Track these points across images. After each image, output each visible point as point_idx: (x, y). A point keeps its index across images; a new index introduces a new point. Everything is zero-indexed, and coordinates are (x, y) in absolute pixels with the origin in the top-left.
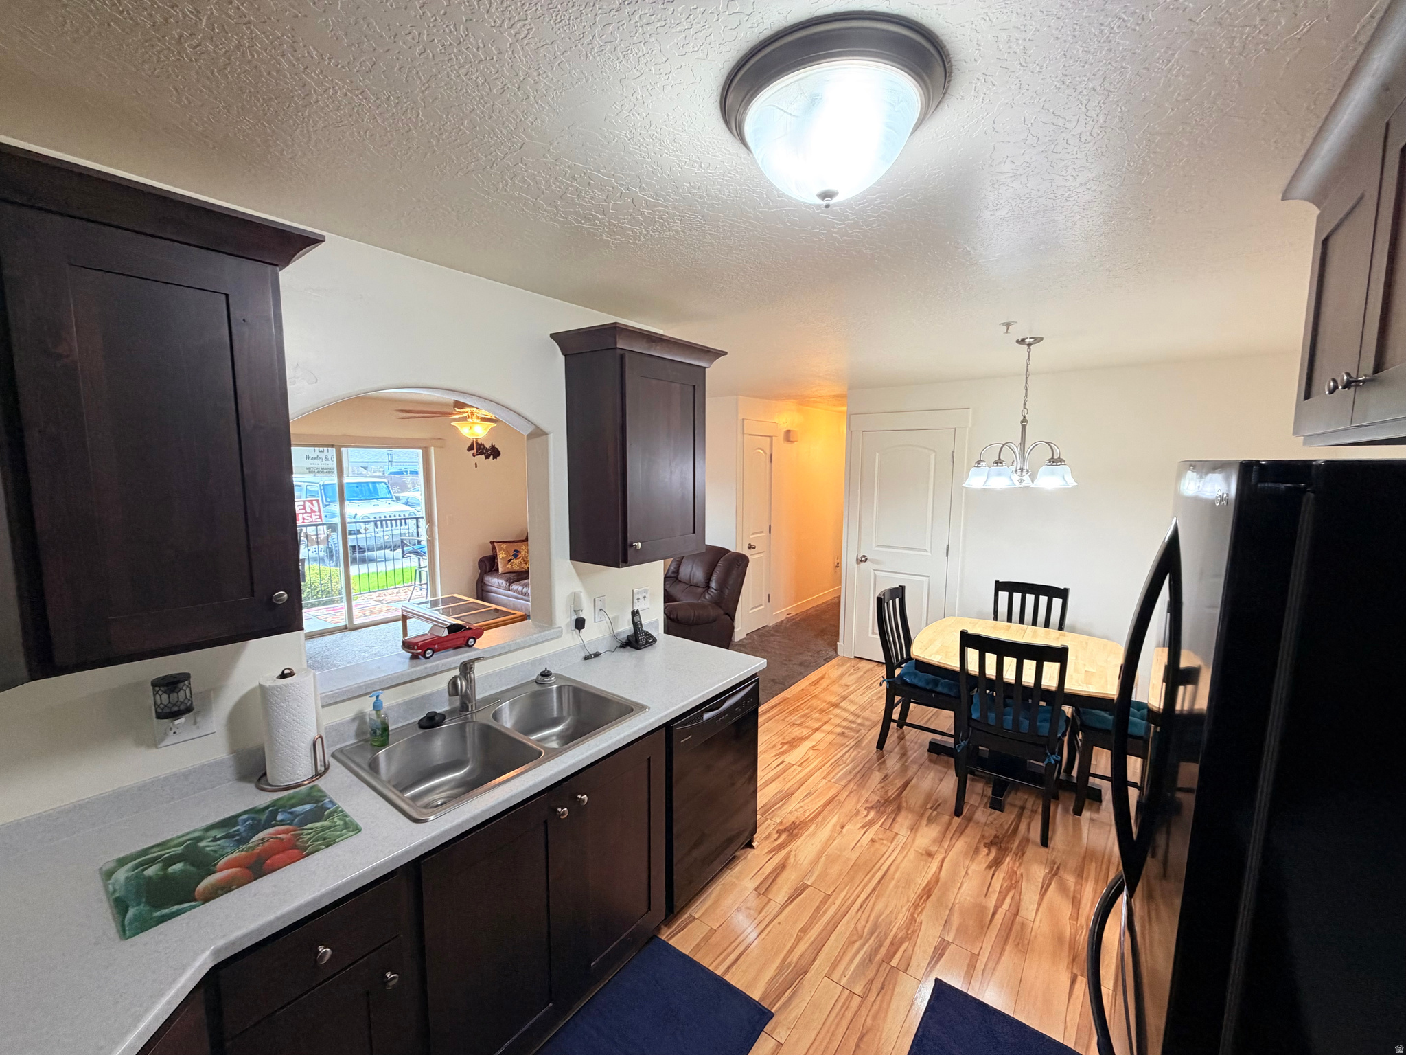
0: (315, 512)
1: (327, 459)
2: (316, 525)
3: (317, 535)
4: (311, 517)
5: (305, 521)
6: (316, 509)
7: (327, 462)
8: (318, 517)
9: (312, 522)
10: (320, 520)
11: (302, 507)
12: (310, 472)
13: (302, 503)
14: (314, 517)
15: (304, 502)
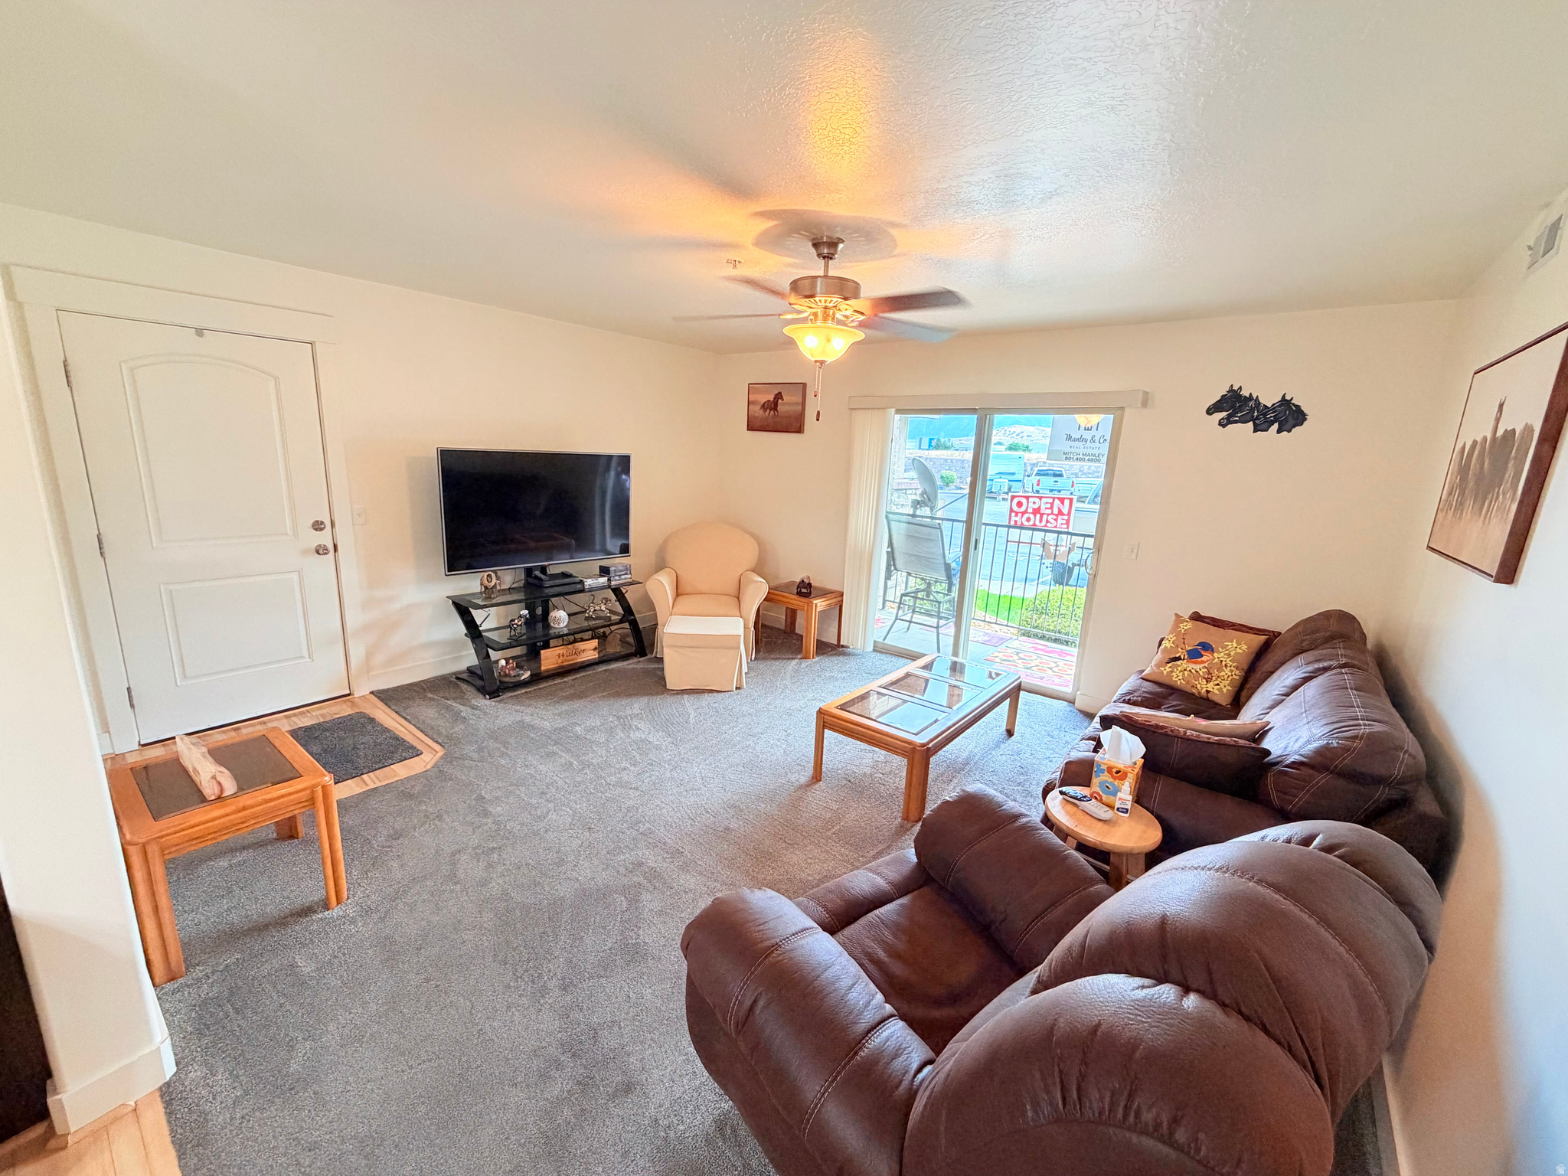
0: (1063, 514)
1: (1093, 440)
2: (1059, 533)
3: (1057, 546)
4: (1056, 520)
5: (1048, 525)
6: (1065, 511)
7: (1093, 445)
8: (1064, 522)
9: (1056, 527)
10: (1065, 526)
11: (1049, 506)
12: (1066, 459)
13: (1051, 500)
14: (1060, 521)
15: (1054, 499)
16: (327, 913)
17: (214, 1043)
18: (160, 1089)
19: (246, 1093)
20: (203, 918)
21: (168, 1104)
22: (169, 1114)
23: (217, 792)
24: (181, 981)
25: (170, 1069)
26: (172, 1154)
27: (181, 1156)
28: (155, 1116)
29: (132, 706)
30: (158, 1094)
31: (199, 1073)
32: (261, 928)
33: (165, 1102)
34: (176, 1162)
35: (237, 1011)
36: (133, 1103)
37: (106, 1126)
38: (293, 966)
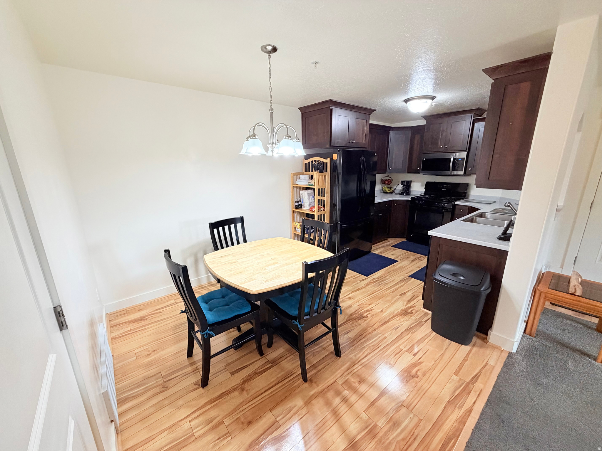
16: (594, 361)
17: (528, 356)
18: (510, 352)
19: (526, 372)
20: (550, 330)
21: (508, 356)
22: (508, 358)
23: (573, 291)
24: (532, 338)
25: (514, 351)
26: (502, 365)
27: (504, 367)
28: (505, 356)
29: (574, 263)
30: (508, 353)
31: (520, 358)
32: (565, 346)
33: (508, 355)
34: (502, 367)
35: (540, 356)
36: (503, 349)
37: (495, 348)
38: (566, 362)
